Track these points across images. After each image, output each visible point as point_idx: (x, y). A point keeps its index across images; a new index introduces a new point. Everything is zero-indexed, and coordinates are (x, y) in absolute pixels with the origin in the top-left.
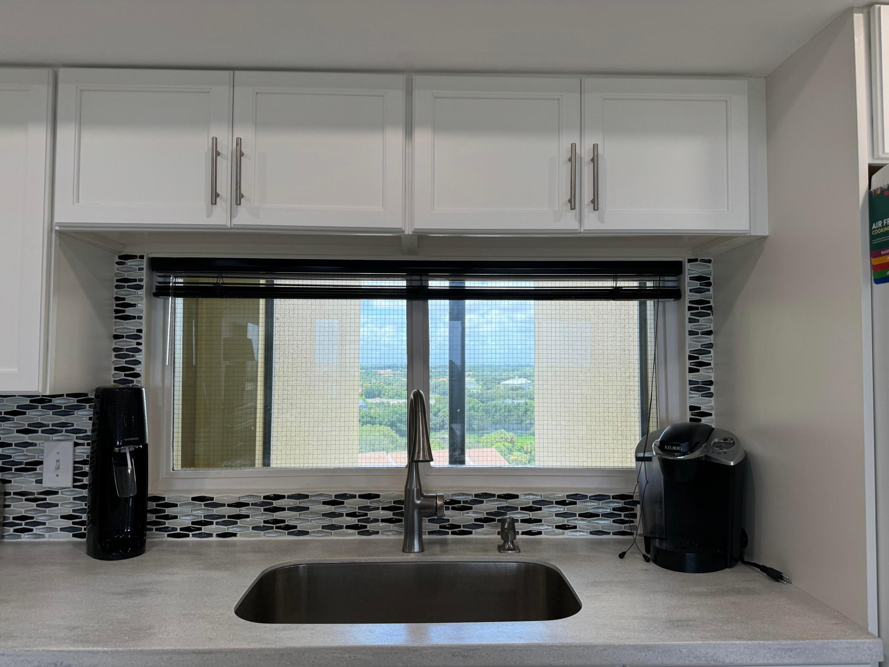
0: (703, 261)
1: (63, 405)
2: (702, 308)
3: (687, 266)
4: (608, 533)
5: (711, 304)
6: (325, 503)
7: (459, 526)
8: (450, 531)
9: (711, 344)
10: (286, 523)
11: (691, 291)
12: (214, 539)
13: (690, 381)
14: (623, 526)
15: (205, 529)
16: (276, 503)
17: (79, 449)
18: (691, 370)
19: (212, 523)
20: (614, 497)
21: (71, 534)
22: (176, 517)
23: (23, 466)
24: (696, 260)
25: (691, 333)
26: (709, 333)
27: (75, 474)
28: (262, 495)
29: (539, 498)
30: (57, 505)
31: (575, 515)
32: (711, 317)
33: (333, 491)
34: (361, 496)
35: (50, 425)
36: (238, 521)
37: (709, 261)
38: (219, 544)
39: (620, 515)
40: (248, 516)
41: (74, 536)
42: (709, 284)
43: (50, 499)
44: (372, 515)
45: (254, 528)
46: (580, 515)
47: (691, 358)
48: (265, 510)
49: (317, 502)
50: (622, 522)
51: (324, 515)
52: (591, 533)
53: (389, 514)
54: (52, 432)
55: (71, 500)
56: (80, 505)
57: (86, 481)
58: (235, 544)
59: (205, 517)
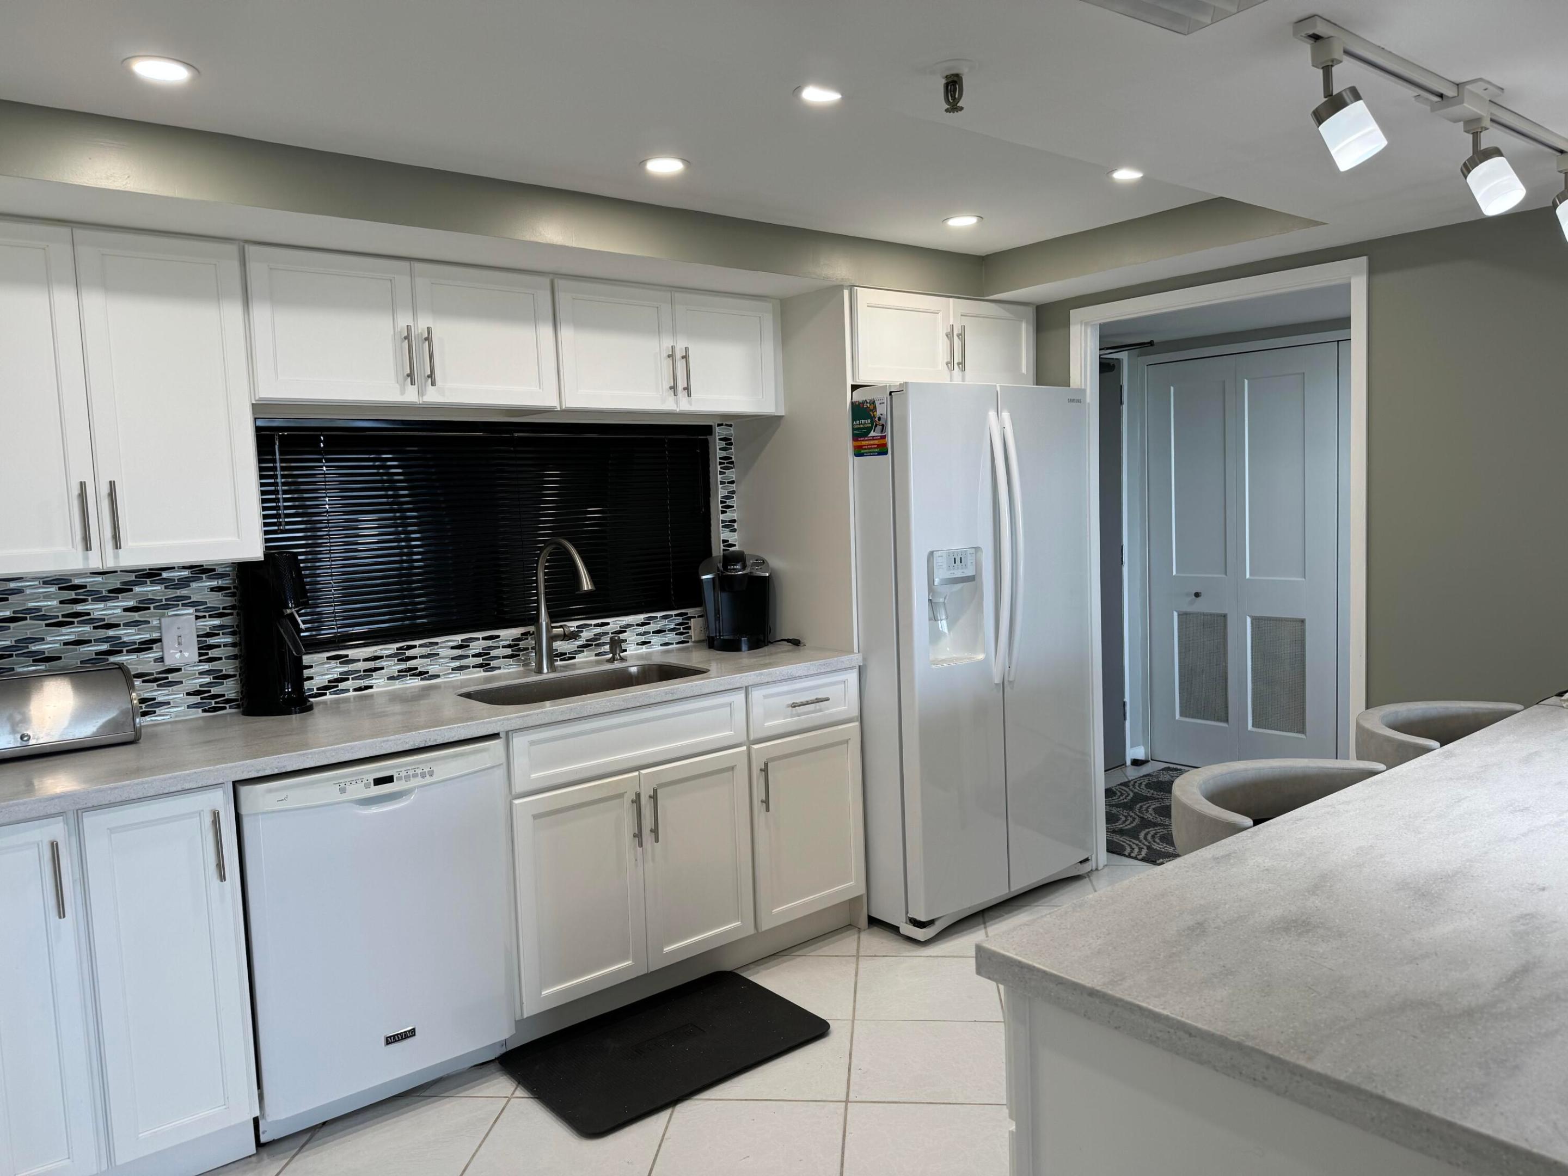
0: (727, 425)
1: (176, 578)
2: (727, 463)
3: (717, 429)
4: (672, 644)
5: (733, 460)
6: (453, 648)
7: (567, 654)
8: (559, 659)
9: (734, 491)
10: (419, 670)
11: (720, 449)
12: (351, 693)
13: (722, 520)
14: (682, 636)
15: (342, 686)
16: (409, 653)
17: (201, 623)
18: (723, 512)
19: (348, 679)
20: (676, 615)
21: (200, 710)
22: (312, 678)
23: (137, 646)
24: (722, 425)
25: (722, 483)
26: (732, 482)
27: (200, 649)
29: (624, 623)
30: (181, 682)
31: (649, 633)
32: (733, 470)
34: (482, 639)
35: (164, 600)
36: (374, 674)
37: (731, 426)
38: (355, 697)
39: (680, 629)
40: (382, 668)
41: (204, 711)
42: (731, 444)
43: (172, 677)
44: (494, 653)
45: (389, 679)
46: (653, 632)
47: (721, 502)
48: (399, 660)
50: (681, 634)
51: (452, 659)
52: (661, 645)
53: (509, 651)
54: (166, 607)
55: (197, 676)
56: (207, 679)
57: (212, 653)
58: (371, 696)
59: (341, 674)
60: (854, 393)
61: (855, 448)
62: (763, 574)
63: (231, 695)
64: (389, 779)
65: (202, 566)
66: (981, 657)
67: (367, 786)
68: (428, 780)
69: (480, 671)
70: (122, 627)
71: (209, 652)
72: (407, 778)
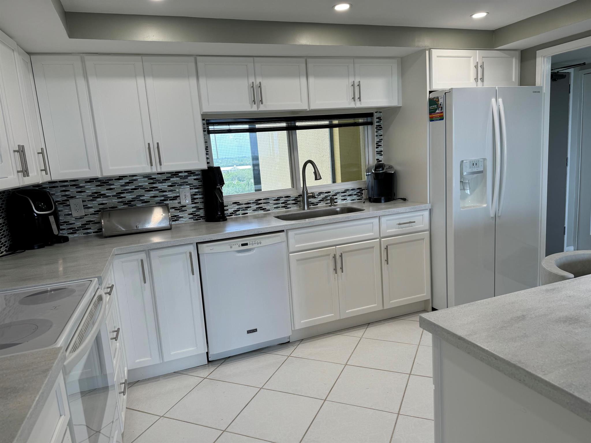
0: (379, 112)
1: (183, 176)
2: (379, 128)
3: (375, 114)
4: (356, 200)
5: (382, 126)
6: (274, 200)
7: (314, 203)
8: (311, 205)
9: (382, 139)
10: (263, 208)
11: (376, 122)
13: (376, 151)
14: (359, 197)
15: (238, 213)
16: (259, 202)
17: (192, 191)
18: (377, 148)
19: (240, 210)
20: (357, 189)
21: (193, 220)
22: (228, 210)
23: (172, 198)
24: (377, 112)
25: (377, 136)
26: (381, 135)
27: (192, 199)
28: (255, 200)
29: (336, 192)
30: (186, 210)
31: (346, 196)
32: (382, 130)
33: (276, 196)
34: (285, 197)
35: (180, 183)
36: (248, 209)
37: (381, 112)
38: (243, 217)
39: (359, 194)
40: (251, 207)
41: (194, 220)
42: (381, 120)
43: (183, 209)
44: (288, 202)
45: (253, 211)
46: (348, 195)
47: (377, 144)
48: (256, 204)
49: (272, 200)
50: (359, 196)
51: (274, 204)
52: (351, 200)
53: (294, 202)
54: (181, 185)
55: (191, 208)
56: (195, 210)
57: (196, 201)
58: (247, 217)
59: (237, 209)
60: (430, 94)
61: (430, 118)
62: (391, 172)
63: (202, 215)
64: (246, 244)
65: (191, 171)
66: (485, 205)
67: (239, 246)
68: (259, 245)
69: (284, 209)
70: (167, 192)
71: (195, 200)
72: (252, 244)
